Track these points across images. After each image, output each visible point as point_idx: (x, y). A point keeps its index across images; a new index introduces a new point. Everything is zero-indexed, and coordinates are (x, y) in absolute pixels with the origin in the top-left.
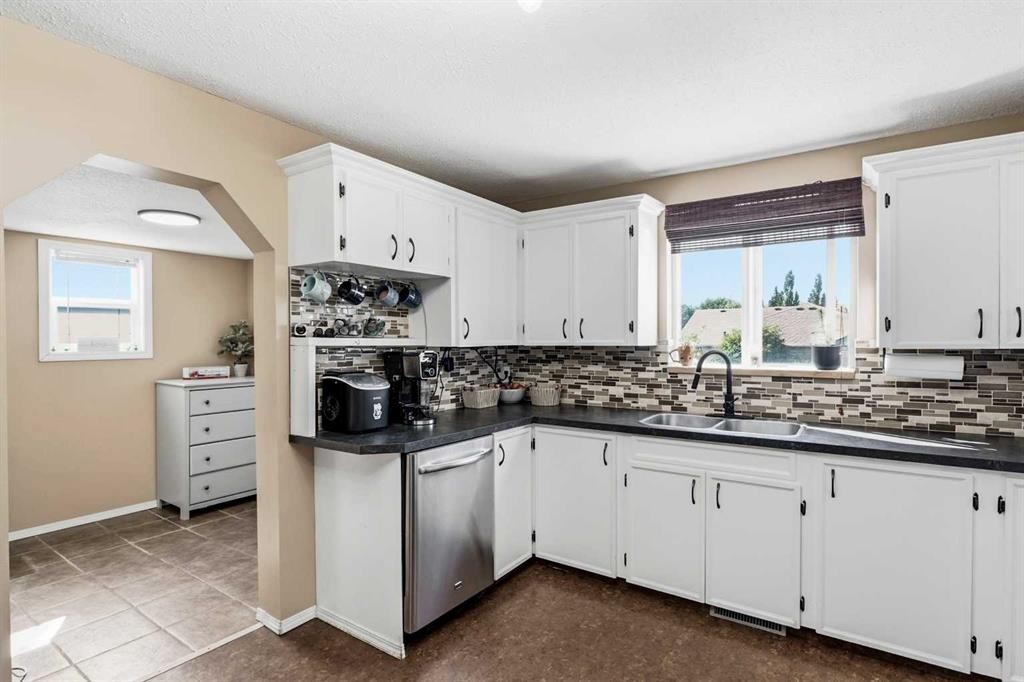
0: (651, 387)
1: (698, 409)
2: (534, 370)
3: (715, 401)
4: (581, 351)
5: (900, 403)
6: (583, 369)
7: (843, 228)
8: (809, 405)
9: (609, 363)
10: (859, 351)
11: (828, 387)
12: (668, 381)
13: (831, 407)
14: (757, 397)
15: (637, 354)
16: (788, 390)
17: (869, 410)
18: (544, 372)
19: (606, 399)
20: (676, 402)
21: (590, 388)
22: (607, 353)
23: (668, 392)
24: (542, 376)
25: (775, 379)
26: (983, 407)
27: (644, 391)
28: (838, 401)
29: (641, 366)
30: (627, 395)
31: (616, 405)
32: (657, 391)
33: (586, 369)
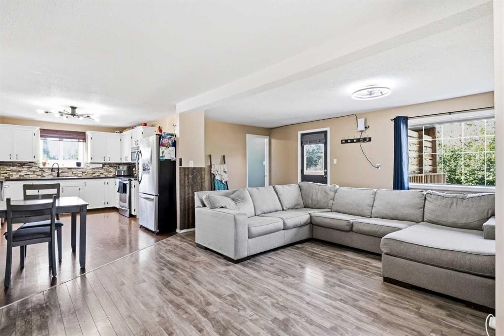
0: (34, 172)
3: (53, 174)
4: (7, 163)
5: (92, 172)
7: (81, 140)
8: (75, 174)
9: (19, 166)
10: (85, 163)
11: (79, 170)
12: (40, 170)
14: (64, 173)
15: (29, 164)
16: (71, 171)
17: (87, 174)
21: (12, 173)
22: (18, 164)
23: (40, 173)
25: (68, 169)
26: (104, 172)
27: (32, 173)
28: (81, 173)
29: (31, 167)
30: (25, 175)
31: (22, 177)
32: (36, 173)
33: (10, 168)
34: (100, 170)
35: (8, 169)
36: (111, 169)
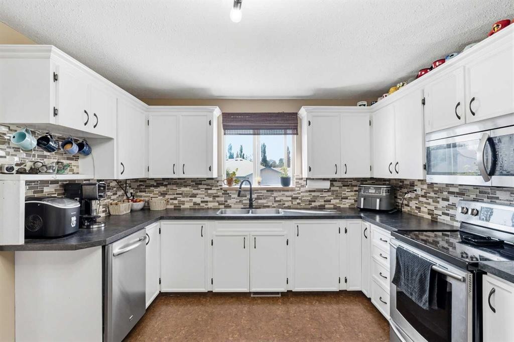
0: (214, 197)
1: (236, 206)
2: (148, 191)
3: (244, 202)
4: (178, 181)
5: (309, 198)
6: (178, 190)
8: (280, 201)
9: (193, 186)
10: (297, 179)
11: (287, 193)
12: (223, 194)
13: (287, 201)
14: (261, 199)
15: (209, 182)
16: (273, 195)
17: (300, 201)
18: (155, 192)
19: (192, 204)
20: (226, 203)
21: (182, 199)
22: (192, 182)
23: (223, 199)
24: (154, 194)
25: (268, 191)
26: (332, 198)
27: (211, 199)
28: (290, 199)
29: (209, 187)
30: (202, 202)
31: (197, 207)
32: (217, 199)
33: (180, 189)
34: (325, 194)
36: (347, 192)
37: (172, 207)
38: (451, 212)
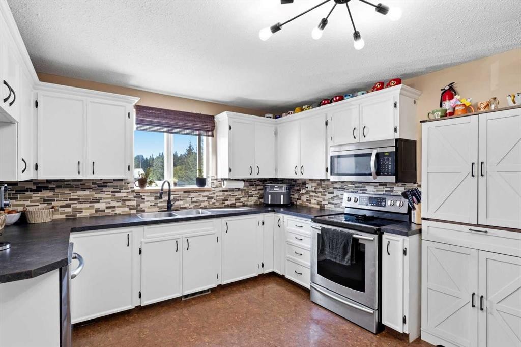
0: (124, 201)
1: (151, 210)
2: (21, 198)
3: (159, 205)
4: (71, 183)
5: (223, 198)
6: (72, 194)
8: (196, 202)
9: (94, 189)
10: (212, 179)
11: (203, 194)
12: (135, 197)
13: (204, 201)
14: (178, 200)
16: (189, 196)
17: (215, 201)
18: (34, 199)
19: (93, 211)
20: (139, 207)
22: (93, 183)
23: (135, 203)
24: (31, 202)
25: (185, 192)
26: (241, 196)
27: (120, 204)
28: (206, 199)
29: (118, 190)
30: (107, 208)
31: (100, 214)
32: (127, 203)
33: (76, 194)
34: (236, 193)
35: (74, 195)
36: (253, 191)
37: (64, 216)
38: (335, 201)
